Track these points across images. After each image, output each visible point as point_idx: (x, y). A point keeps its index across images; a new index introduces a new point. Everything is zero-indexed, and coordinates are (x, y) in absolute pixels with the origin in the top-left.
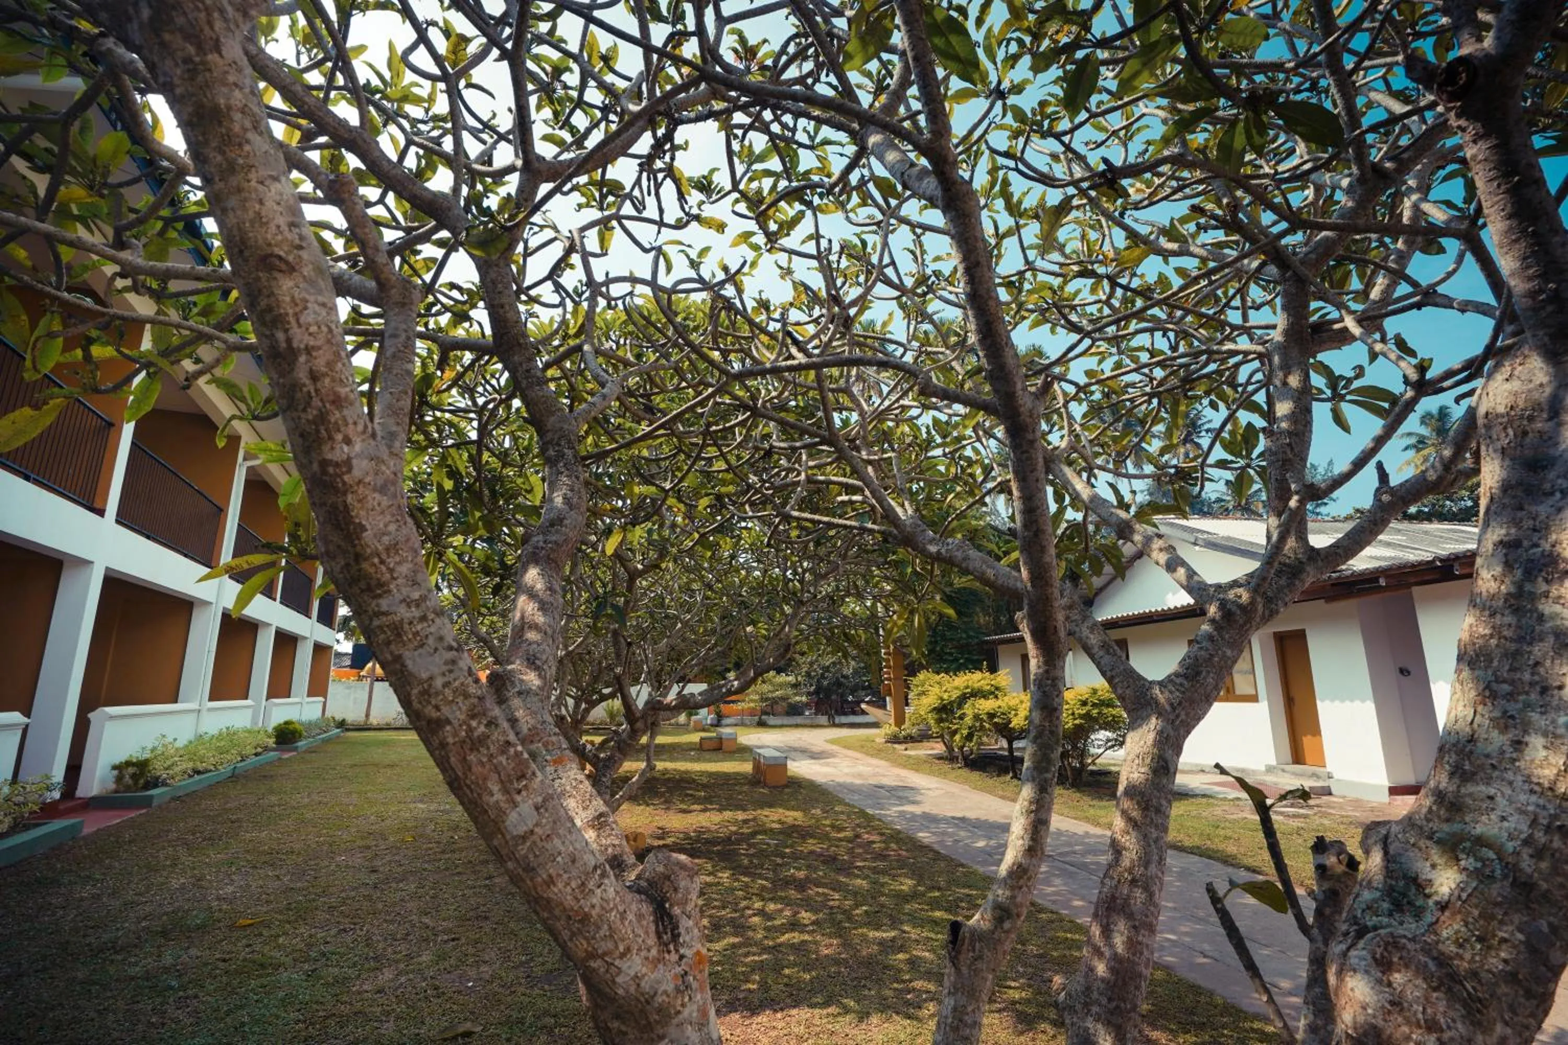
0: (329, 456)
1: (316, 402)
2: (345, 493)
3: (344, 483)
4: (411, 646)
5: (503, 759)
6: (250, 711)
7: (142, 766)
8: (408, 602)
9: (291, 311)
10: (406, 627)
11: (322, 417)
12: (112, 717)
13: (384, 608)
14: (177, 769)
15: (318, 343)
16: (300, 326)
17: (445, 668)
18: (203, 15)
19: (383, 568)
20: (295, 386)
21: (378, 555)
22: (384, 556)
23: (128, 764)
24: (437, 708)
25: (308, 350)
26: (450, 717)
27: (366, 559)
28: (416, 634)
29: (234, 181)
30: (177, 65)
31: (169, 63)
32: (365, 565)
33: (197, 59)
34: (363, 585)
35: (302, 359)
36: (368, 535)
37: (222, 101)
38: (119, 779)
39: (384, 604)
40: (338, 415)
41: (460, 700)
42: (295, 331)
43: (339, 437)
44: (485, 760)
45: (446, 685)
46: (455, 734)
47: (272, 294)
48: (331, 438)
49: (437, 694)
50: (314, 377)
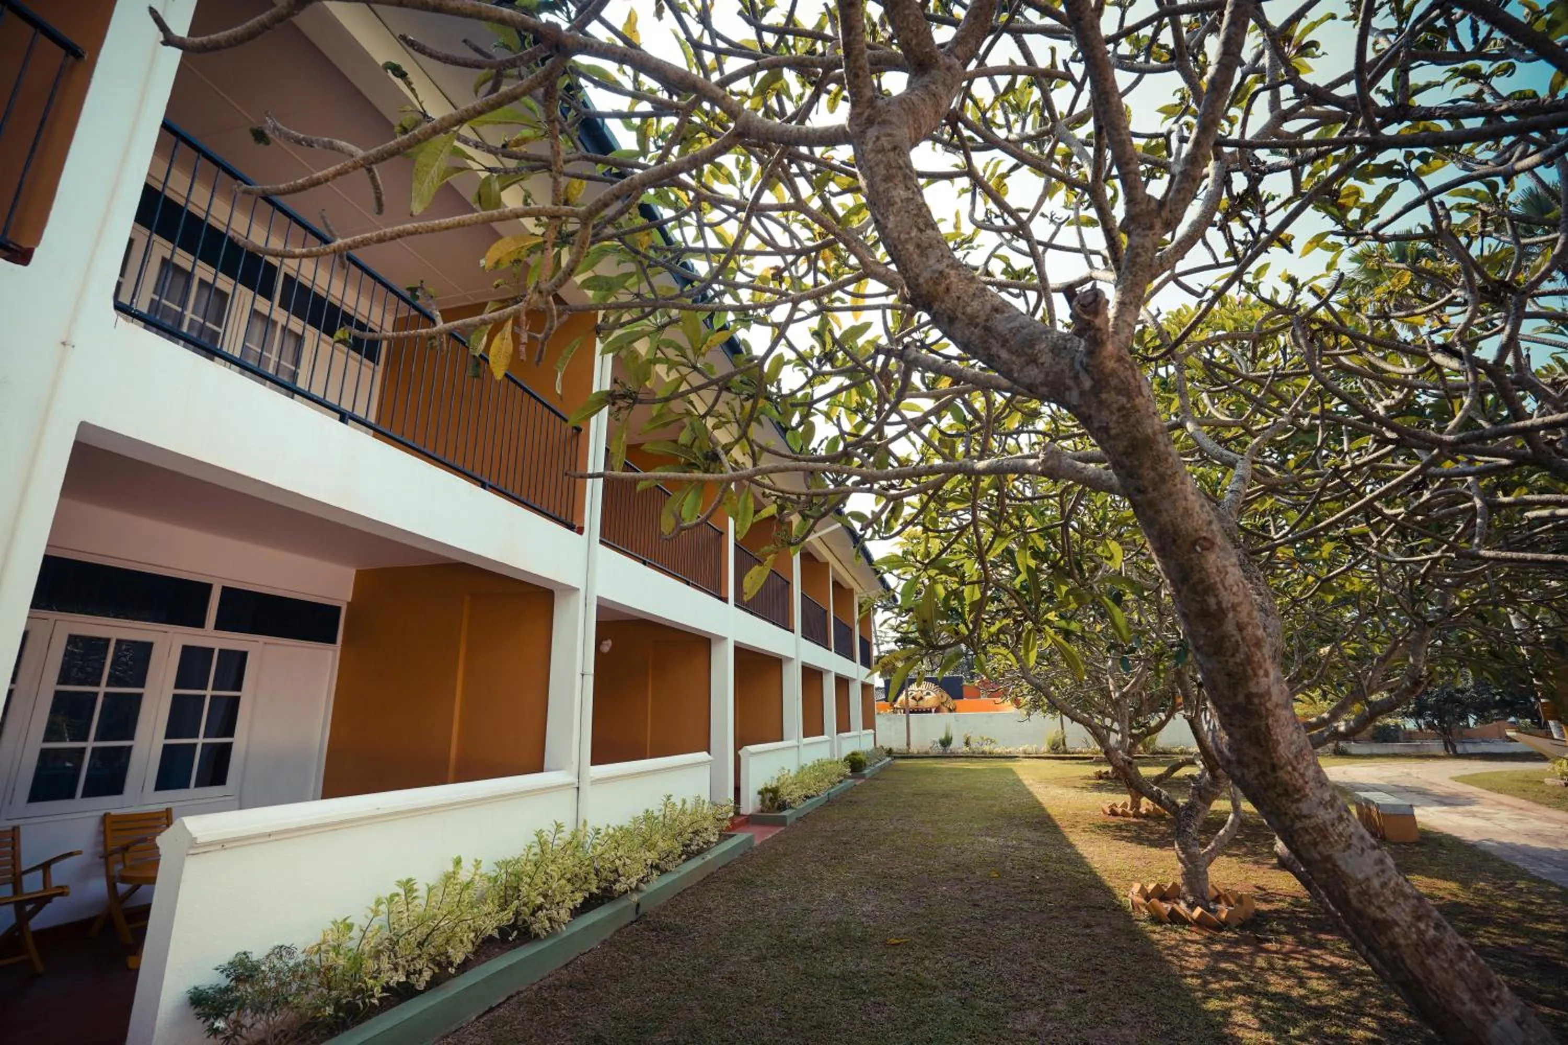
0: (1254, 690)
1: (1243, 648)
2: (1267, 718)
3: (1267, 710)
4: (1339, 847)
5: (1463, 965)
6: (828, 745)
7: (775, 791)
8: (1323, 804)
9: (1218, 579)
10: (1330, 829)
11: (1249, 660)
12: (753, 754)
13: (1305, 811)
14: (796, 795)
15: (1240, 599)
16: (1226, 589)
17: (1377, 868)
18: (1129, 372)
19: (1296, 774)
20: (1224, 637)
21: (1291, 764)
22: (1295, 763)
23: (767, 790)
24: (1381, 909)
25: (1234, 607)
26: (1397, 918)
27: (1282, 768)
28: (1340, 835)
29: (1165, 489)
30: (1112, 413)
31: (1105, 413)
32: (1280, 773)
33: (1129, 406)
34: (1280, 790)
35: (1231, 615)
36: (1282, 748)
37: (1149, 431)
38: (763, 801)
39: (1305, 807)
40: (1259, 655)
41: (1401, 900)
42: (1224, 595)
43: (1261, 672)
44: (1446, 965)
45: (1384, 885)
46: (1406, 936)
47: (1203, 569)
48: (1256, 675)
49: (1377, 895)
50: (1240, 628)
